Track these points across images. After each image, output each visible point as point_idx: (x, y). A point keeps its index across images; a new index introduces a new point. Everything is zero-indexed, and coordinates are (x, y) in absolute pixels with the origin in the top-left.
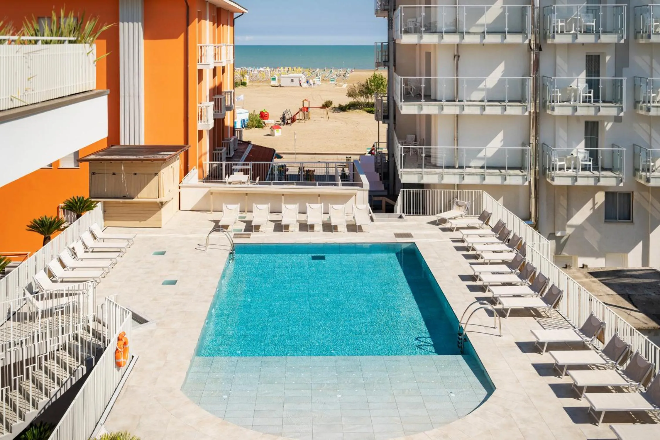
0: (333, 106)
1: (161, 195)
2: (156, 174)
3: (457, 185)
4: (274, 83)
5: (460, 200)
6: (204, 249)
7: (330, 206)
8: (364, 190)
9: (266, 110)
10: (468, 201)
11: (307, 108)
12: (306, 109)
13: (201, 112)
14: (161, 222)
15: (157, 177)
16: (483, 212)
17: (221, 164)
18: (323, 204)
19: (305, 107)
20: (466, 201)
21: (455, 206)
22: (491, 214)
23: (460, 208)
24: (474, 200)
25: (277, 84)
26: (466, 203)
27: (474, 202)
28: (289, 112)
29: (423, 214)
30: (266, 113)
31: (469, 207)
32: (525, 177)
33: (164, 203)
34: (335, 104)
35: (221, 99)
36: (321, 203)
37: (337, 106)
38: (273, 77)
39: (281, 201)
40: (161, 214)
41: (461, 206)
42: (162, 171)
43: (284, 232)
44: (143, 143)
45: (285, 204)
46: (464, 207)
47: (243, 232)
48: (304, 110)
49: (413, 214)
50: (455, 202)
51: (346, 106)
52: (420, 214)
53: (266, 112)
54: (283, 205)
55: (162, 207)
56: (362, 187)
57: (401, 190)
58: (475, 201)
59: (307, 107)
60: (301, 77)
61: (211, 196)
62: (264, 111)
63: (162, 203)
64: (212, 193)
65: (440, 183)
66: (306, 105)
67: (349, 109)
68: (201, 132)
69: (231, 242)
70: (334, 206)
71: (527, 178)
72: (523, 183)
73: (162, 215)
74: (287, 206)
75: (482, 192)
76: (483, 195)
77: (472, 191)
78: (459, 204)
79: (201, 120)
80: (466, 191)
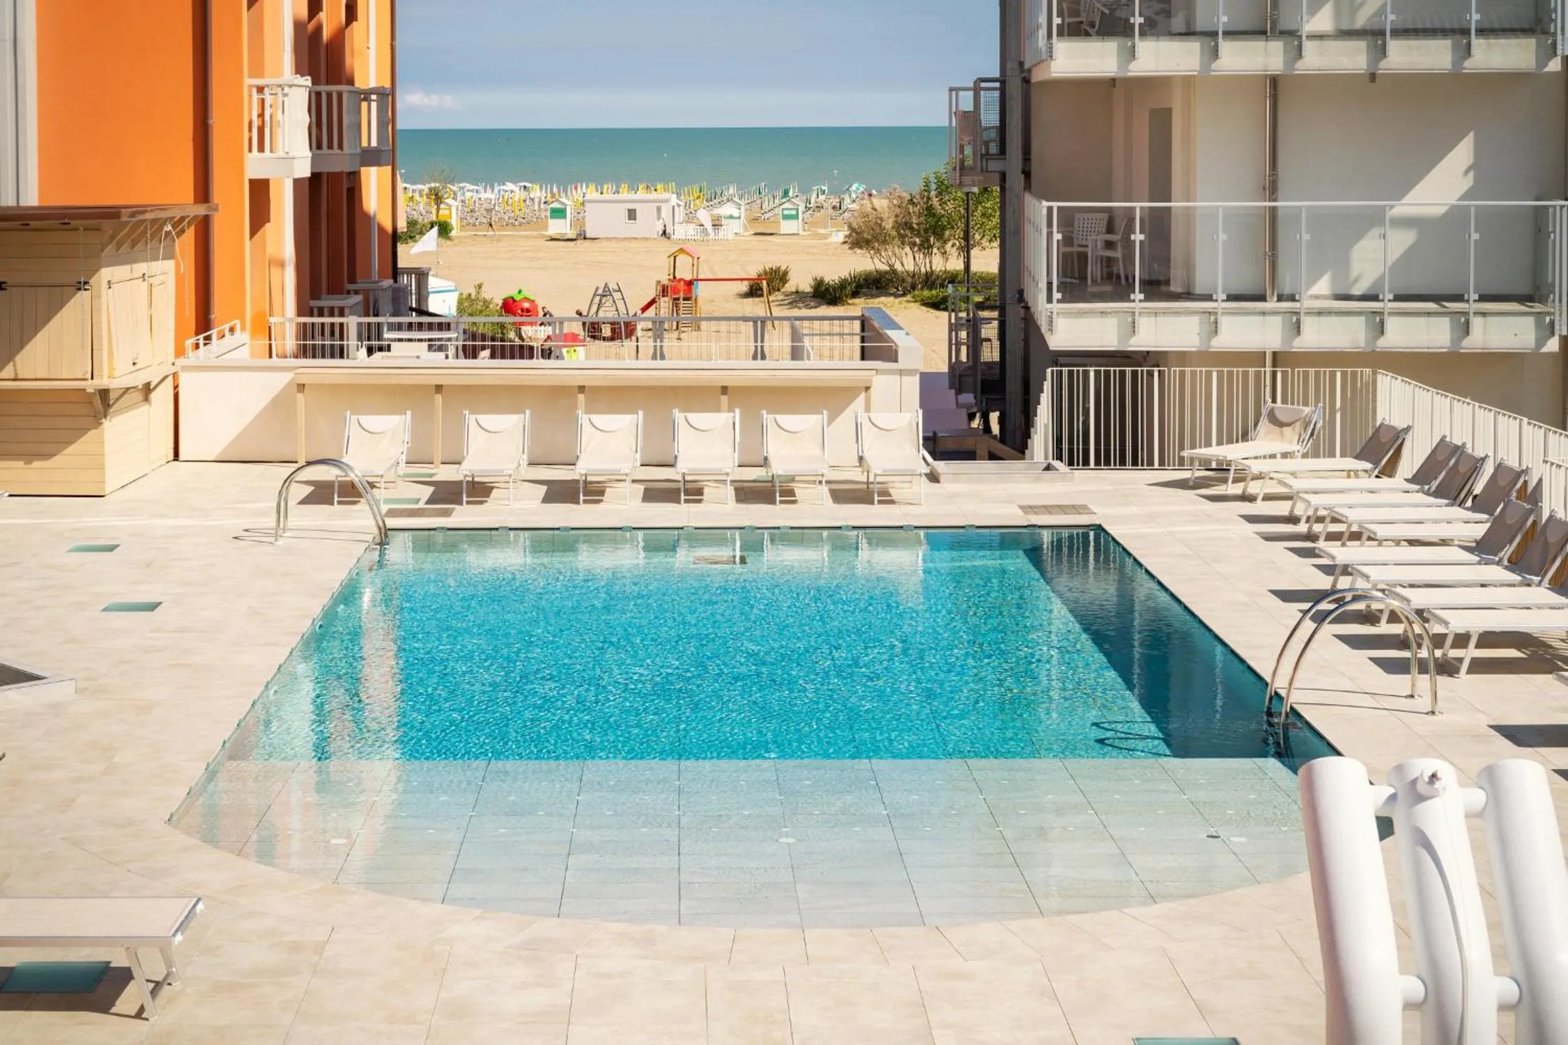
0: (790, 287)
1: (101, 369)
2: (81, 286)
3: (1275, 354)
4: (557, 227)
5: (1284, 401)
6: (272, 540)
7: (768, 418)
8: (901, 372)
9: (525, 293)
10: (1317, 401)
11: (689, 284)
12: (682, 286)
13: (261, 115)
14: (103, 474)
15: (83, 296)
16: (1378, 430)
17: (341, 325)
18: (737, 411)
19: (681, 280)
20: (1306, 404)
21: (1264, 425)
22: (1407, 430)
23: (1282, 433)
24: (1338, 405)
25: (571, 234)
26: (1307, 410)
27: (1338, 416)
28: (617, 295)
29: (1135, 463)
30: (526, 305)
31: (1319, 425)
32: (1548, 319)
33: (113, 396)
34: (801, 281)
35: (340, 95)
36: (731, 410)
37: (806, 286)
38: (555, 205)
39: (575, 407)
40: (102, 443)
41: (1289, 425)
42: (106, 273)
43: (582, 506)
44: (31, 198)
45: (588, 411)
46: (1298, 425)
47: (421, 505)
48: (675, 290)
49: (1098, 463)
50: (1264, 412)
51: (843, 284)
52: (1123, 463)
53: (526, 299)
54: (583, 418)
55: (105, 417)
56: (896, 361)
57: (1049, 370)
58: (1343, 409)
59: (688, 277)
60: (667, 201)
61: (300, 396)
62: (518, 298)
63: (104, 393)
64: (301, 387)
65: (1204, 349)
66: (684, 273)
67: (855, 294)
68: (260, 189)
69: (381, 524)
70: (780, 418)
71: (1552, 323)
72: (1541, 342)
73: (108, 448)
74: (598, 419)
75: (1375, 373)
76: (1375, 381)
77: (1333, 375)
78: (1281, 417)
79: (261, 148)
80: (1306, 374)
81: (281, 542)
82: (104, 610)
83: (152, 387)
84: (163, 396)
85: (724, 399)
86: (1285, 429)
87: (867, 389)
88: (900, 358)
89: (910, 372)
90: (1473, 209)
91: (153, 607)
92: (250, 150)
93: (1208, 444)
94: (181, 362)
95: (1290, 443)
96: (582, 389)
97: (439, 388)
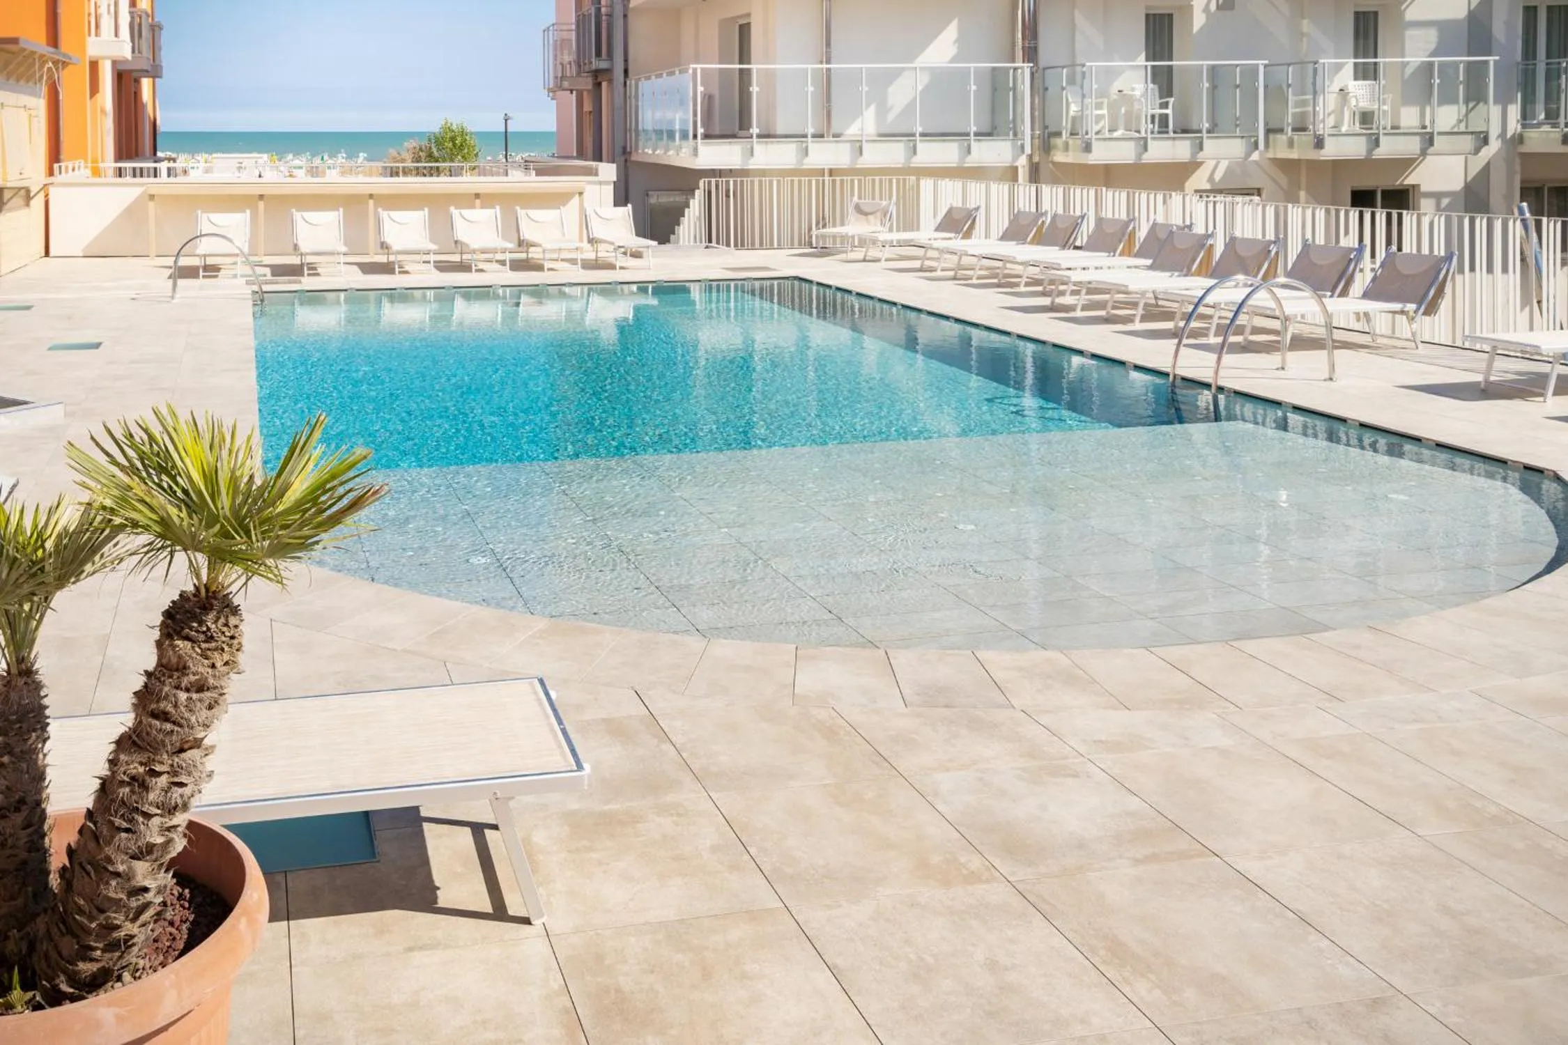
5: (866, 198)
7: (521, 212)
8: (601, 183)
20: (883, 200)
21: (852, 214)
23: (867, 220)
26: (885, 204)
41: (871, 214)
45: (387, 211)
46: (879, 214)
54: (384, 214)
57: (700, 181)
61: (151, 204)
64: (152, 197)
69: (248, 289)
75: (918, 180)
76: (918, 185)
77: (891, 181)
78: (866, 209)
79: (97, 35)
80: (874, 181)
81: (174, 301)
82: (50, 349)
83: (32, 194)
84: (38, 203)
85: (478, 201)
86: (871, 217)
87: (581, 194)
88: (600, 173)
89: (607, 183)
90: (972, 70)
91: (97, 346)
92: (90, 35)
93: (834, 226)
94: (51, 180)
95: (876, 225)
96: (371, 196)
97: (261, 197)
